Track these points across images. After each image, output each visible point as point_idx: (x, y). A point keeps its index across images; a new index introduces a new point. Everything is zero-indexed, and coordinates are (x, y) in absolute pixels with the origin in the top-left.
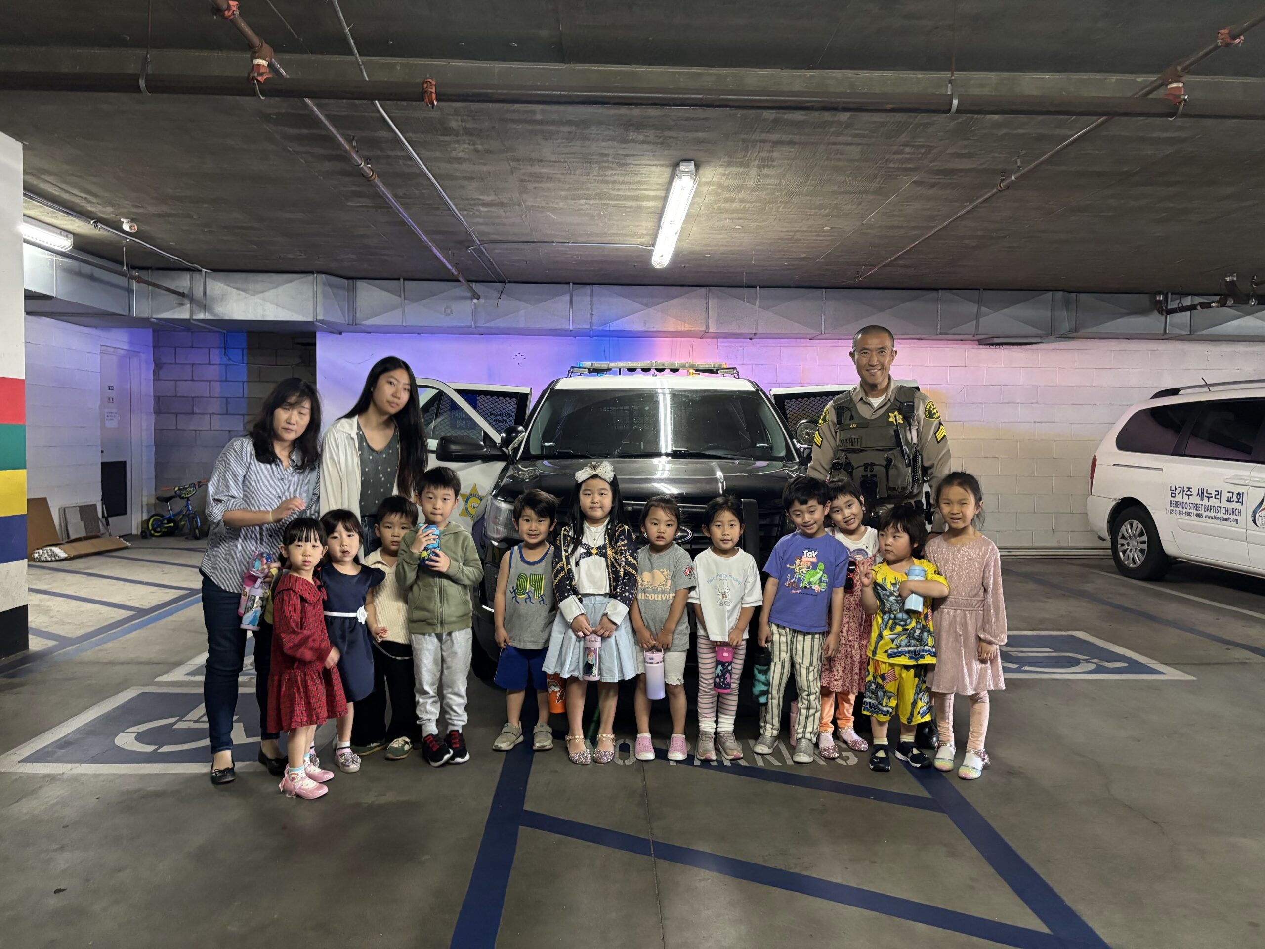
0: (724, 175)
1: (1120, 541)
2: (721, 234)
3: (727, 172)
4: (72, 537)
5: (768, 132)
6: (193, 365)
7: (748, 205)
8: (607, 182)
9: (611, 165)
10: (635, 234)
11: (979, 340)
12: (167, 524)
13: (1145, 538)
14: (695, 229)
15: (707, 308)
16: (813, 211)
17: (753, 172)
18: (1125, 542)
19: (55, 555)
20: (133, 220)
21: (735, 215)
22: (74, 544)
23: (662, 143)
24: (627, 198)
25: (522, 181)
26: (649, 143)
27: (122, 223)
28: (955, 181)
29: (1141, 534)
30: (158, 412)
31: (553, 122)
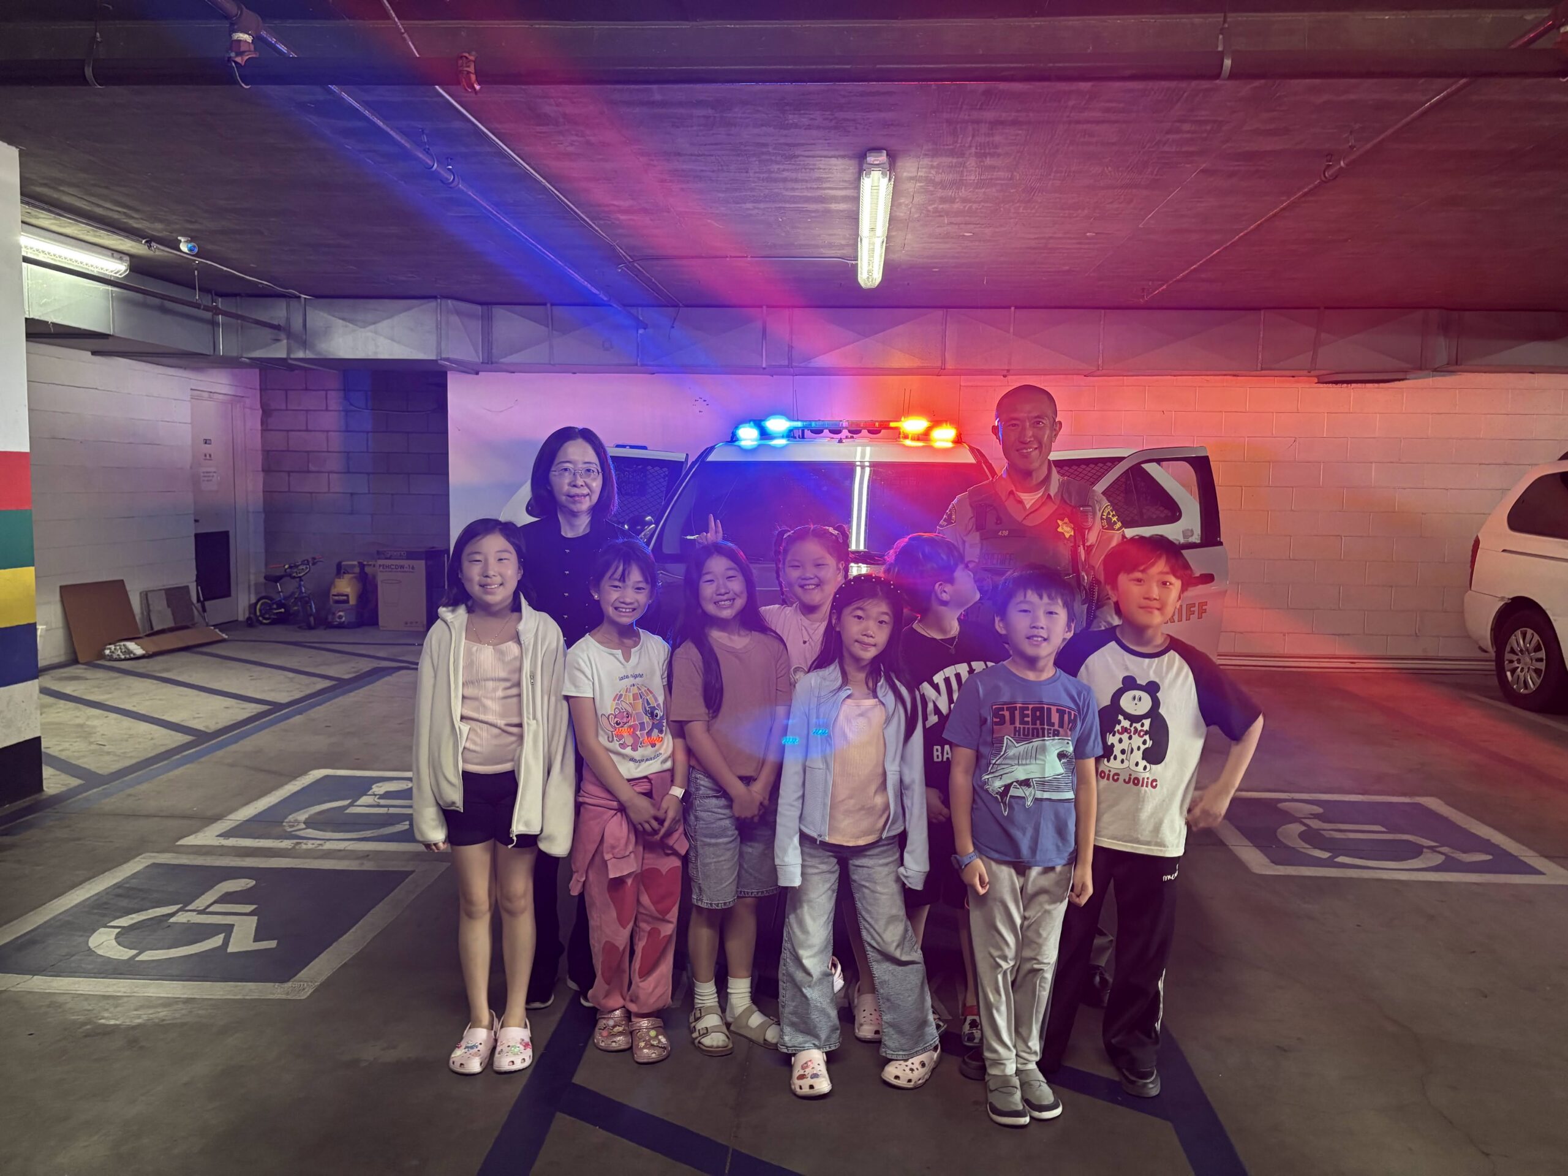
0: (932, 167)
1: (1508, 656)
2: (946, 243)
3: (935, 164)
4: (156, 628)
5: (980, 109)
6: (307, 411)
7: (975, 206)
8: (775, 180)
9: (773, 158)
10: (831, 246)
11: (1317, 377)
12: (276, 609)
13: (1542, 654)
14: (909, 236)
15: (944, 336)
16: (1067, 212)
17: (972, 162)
18: (1515, 658)
19: (130, 652)
20: (192, 239)
21: (959, 219)
22: (155, 638)
23: (836, 128)
24: (808, 200)
25: (663, 181)
26: (818, 128)
27: (180, 241)
28: (1262, 168)
29: (1537, 649)
30: (267, 470)
31: (681, 104)
